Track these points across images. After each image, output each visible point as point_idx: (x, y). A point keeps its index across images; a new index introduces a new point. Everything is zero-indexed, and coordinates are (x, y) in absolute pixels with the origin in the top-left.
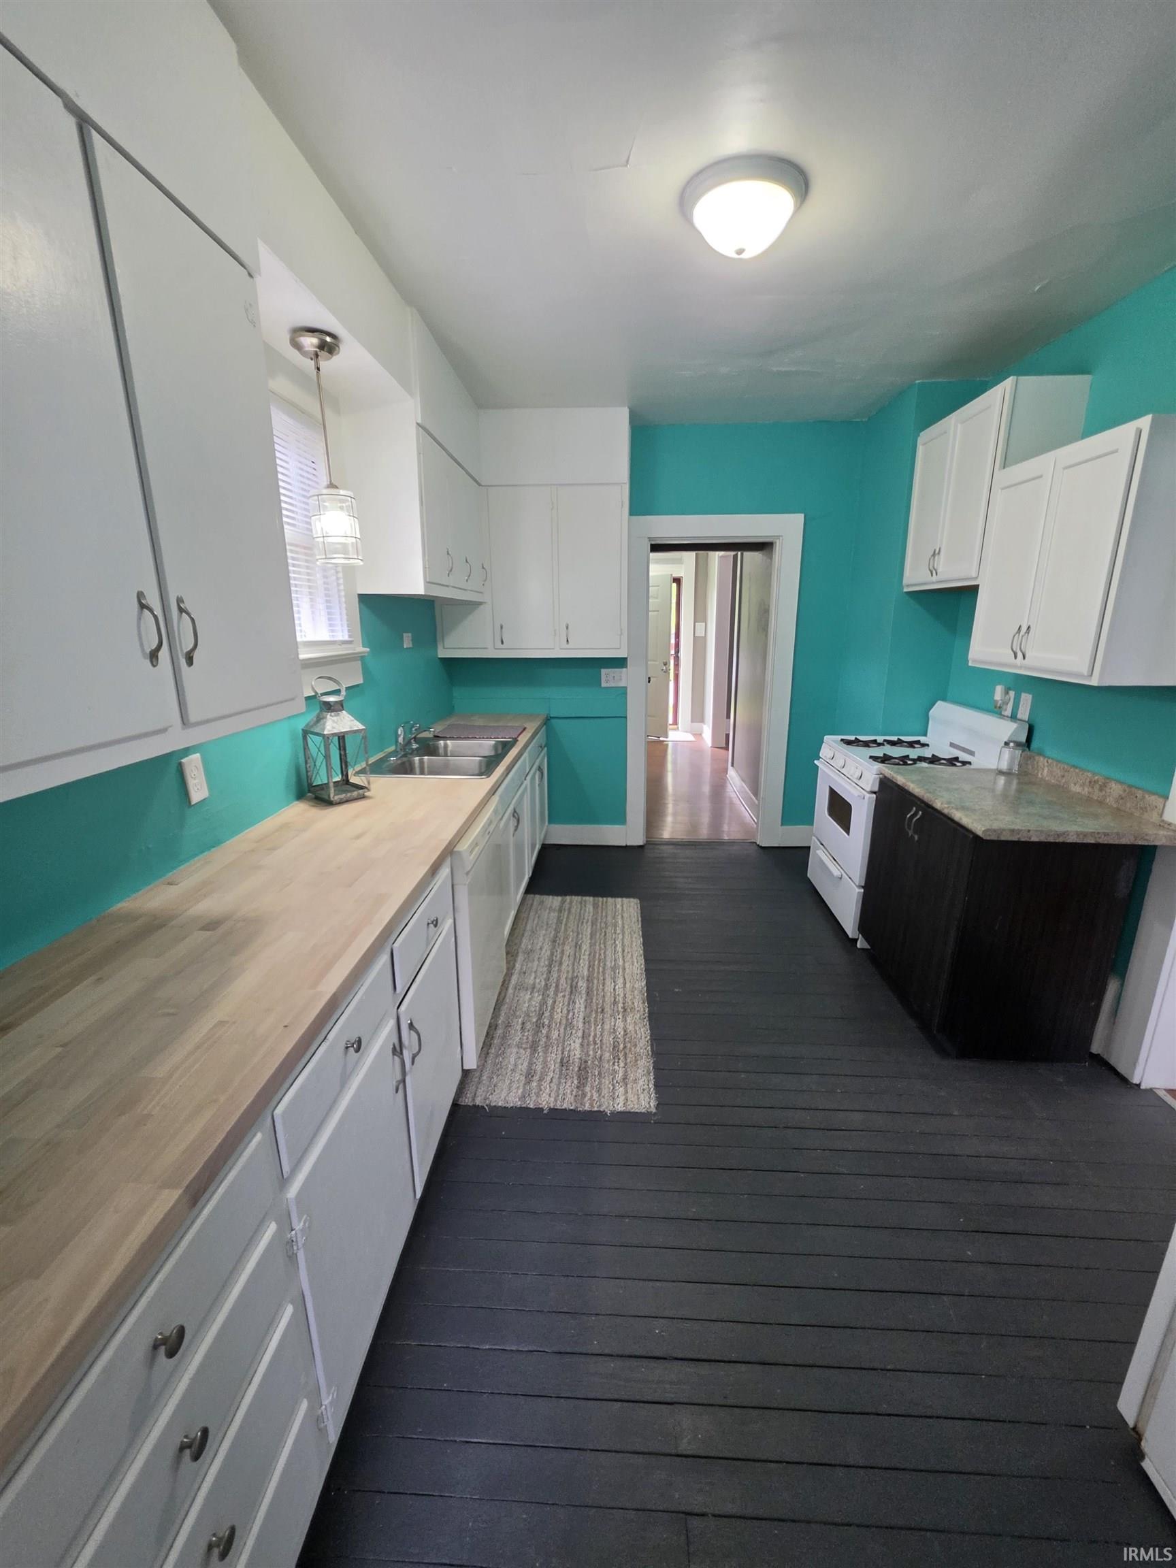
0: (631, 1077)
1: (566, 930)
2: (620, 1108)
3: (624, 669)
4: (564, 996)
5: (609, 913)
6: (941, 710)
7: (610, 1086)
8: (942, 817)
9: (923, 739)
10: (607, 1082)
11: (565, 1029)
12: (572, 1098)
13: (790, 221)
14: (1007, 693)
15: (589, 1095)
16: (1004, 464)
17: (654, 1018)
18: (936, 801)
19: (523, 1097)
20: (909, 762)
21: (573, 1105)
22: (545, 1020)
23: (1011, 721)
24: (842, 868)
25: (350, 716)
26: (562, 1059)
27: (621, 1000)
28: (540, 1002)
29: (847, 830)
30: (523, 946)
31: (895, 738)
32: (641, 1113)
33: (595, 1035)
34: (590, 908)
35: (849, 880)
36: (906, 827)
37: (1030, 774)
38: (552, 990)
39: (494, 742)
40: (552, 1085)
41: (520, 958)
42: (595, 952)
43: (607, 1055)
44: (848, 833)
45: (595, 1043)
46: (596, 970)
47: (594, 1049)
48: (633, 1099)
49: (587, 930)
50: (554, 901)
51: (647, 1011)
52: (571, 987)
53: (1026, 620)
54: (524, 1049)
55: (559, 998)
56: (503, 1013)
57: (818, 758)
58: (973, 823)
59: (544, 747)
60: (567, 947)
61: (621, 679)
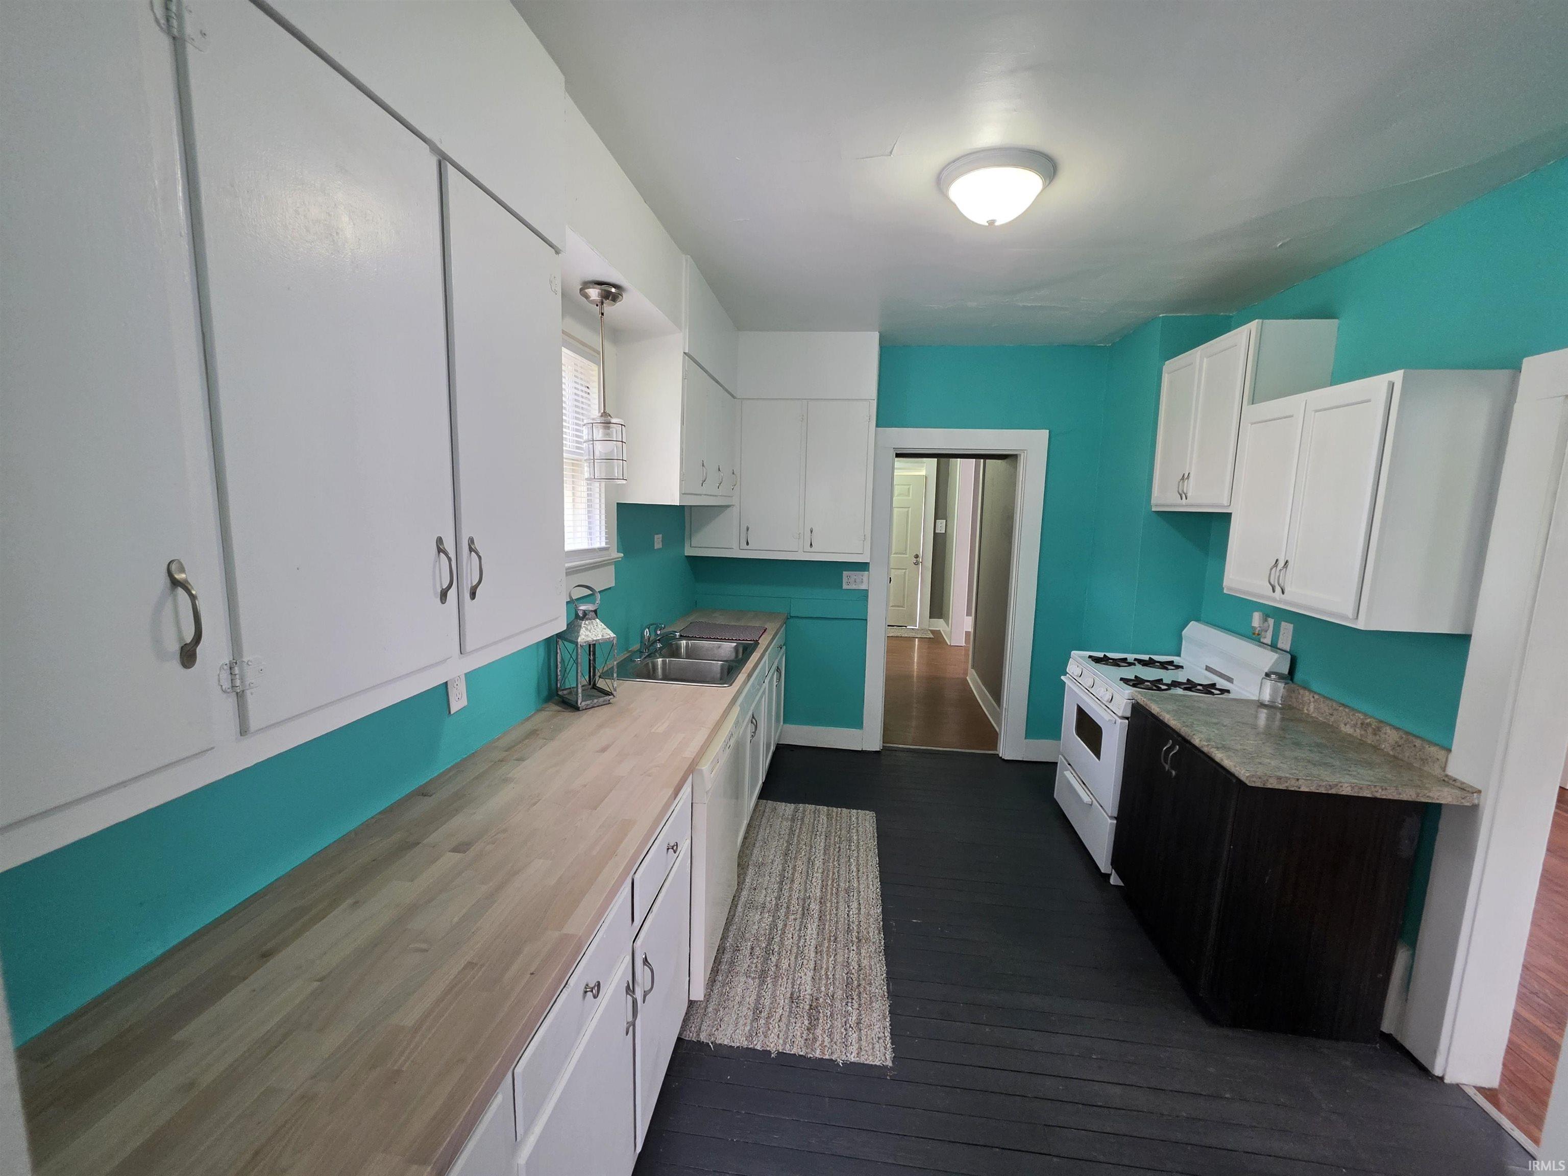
0: (865, 1020)
1: (798, 843)
2: (853, 1058)
3: (866, 573)
4: (795, 919)
5: (844, 825)
6: (1193, 630)
7: (843, 1030)
8: (1202, 755)
9: (1175, 659)
10: (840, 1026)
11: (796, 958)
12: (803, 1042)
13: (1038, 196)
14: (1265, 620)
15: (820, 1038)
16: (1253, 400)
17: (891, 953)
18: (1194, 737)
19: (749, 1037)
20: (1164, 687)
21: (803, 1049)
22: (775, 946)
23: (1272, 651)
24: (1092, 794)
25: (603, 625)
26: (792, 994)
27: (855, 928)
28: (771, 924)
29: (1097, 753)
30: (754, 858)
31: (1146, 657)
32: (876, 1065)
33: (827, 969)
34: (823, 818)
35: (1100, 808)
36: (1162, 761)
37: (1295, 708)
38: (783, 911)
39: (735, 644)
40: (781, 1024)
41: (751, 872)
42: (829, 871)
43: (839, 993)
44: (1099, 758)
45: (827, 978)
46: (829, 891)
47: (826, 985)
48: (867, 1049)
49: (820, 843)
50: (787, 809)
51: (883, 943)
52: (803, 910)
53: (1283, 553)
54: (753, 978)
55: (790, 922)
56: (731, 935)
57: (1065, 673)
58: (1235, 766)
59: (783, 645)
60: (799, 863)
61: (862, 582)
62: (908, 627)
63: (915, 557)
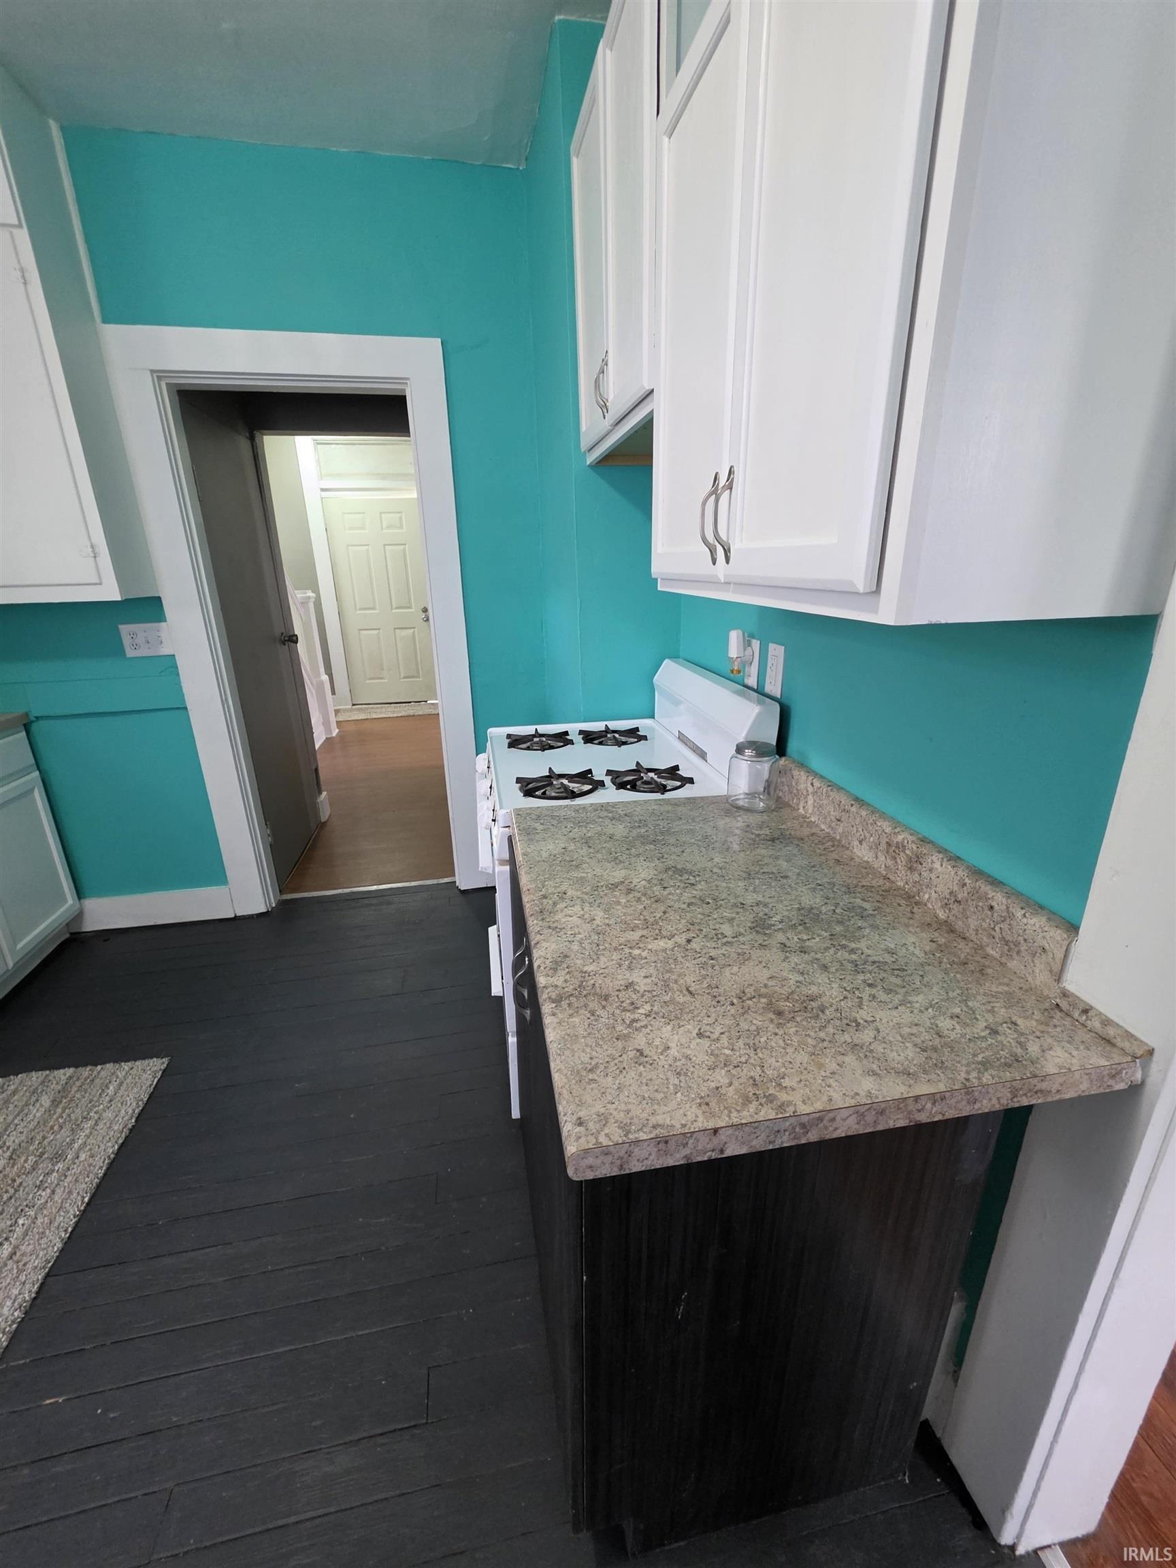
3: (164, 624)
5: (76, 1113)
9: (643, 724)
14: (747, 644)
23: (755, 698)
34: (43, 1105)
37: (785, 805)
61: (161, 642)
62: (428, 702)
63: (423, 612)
